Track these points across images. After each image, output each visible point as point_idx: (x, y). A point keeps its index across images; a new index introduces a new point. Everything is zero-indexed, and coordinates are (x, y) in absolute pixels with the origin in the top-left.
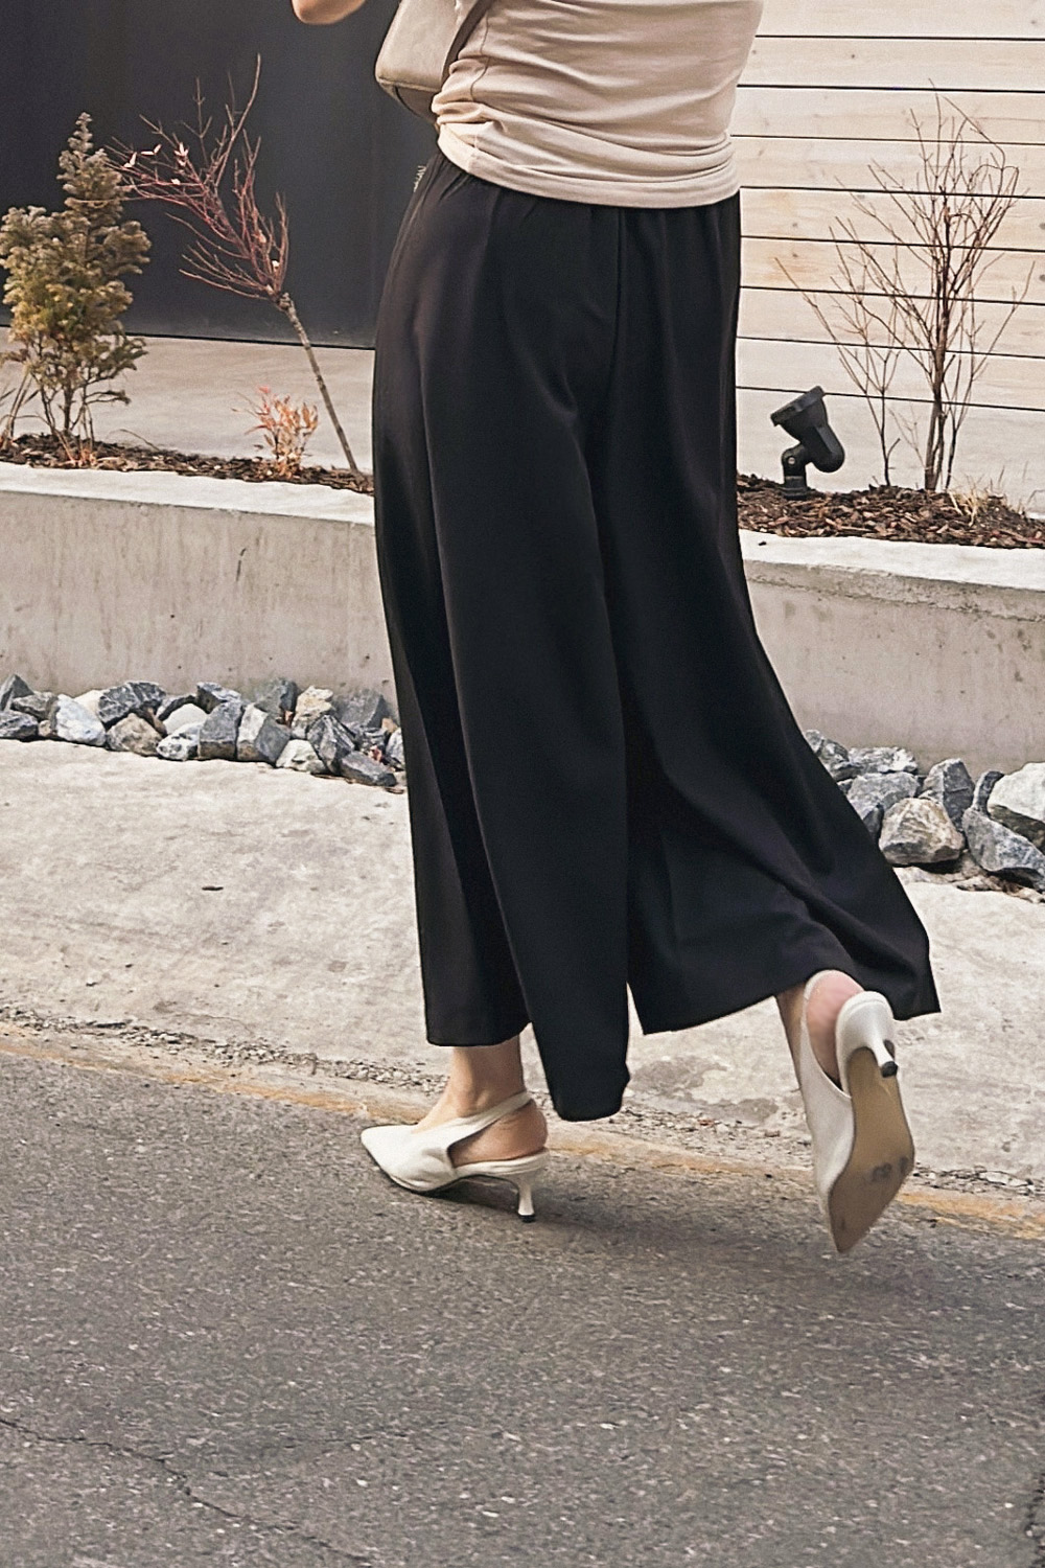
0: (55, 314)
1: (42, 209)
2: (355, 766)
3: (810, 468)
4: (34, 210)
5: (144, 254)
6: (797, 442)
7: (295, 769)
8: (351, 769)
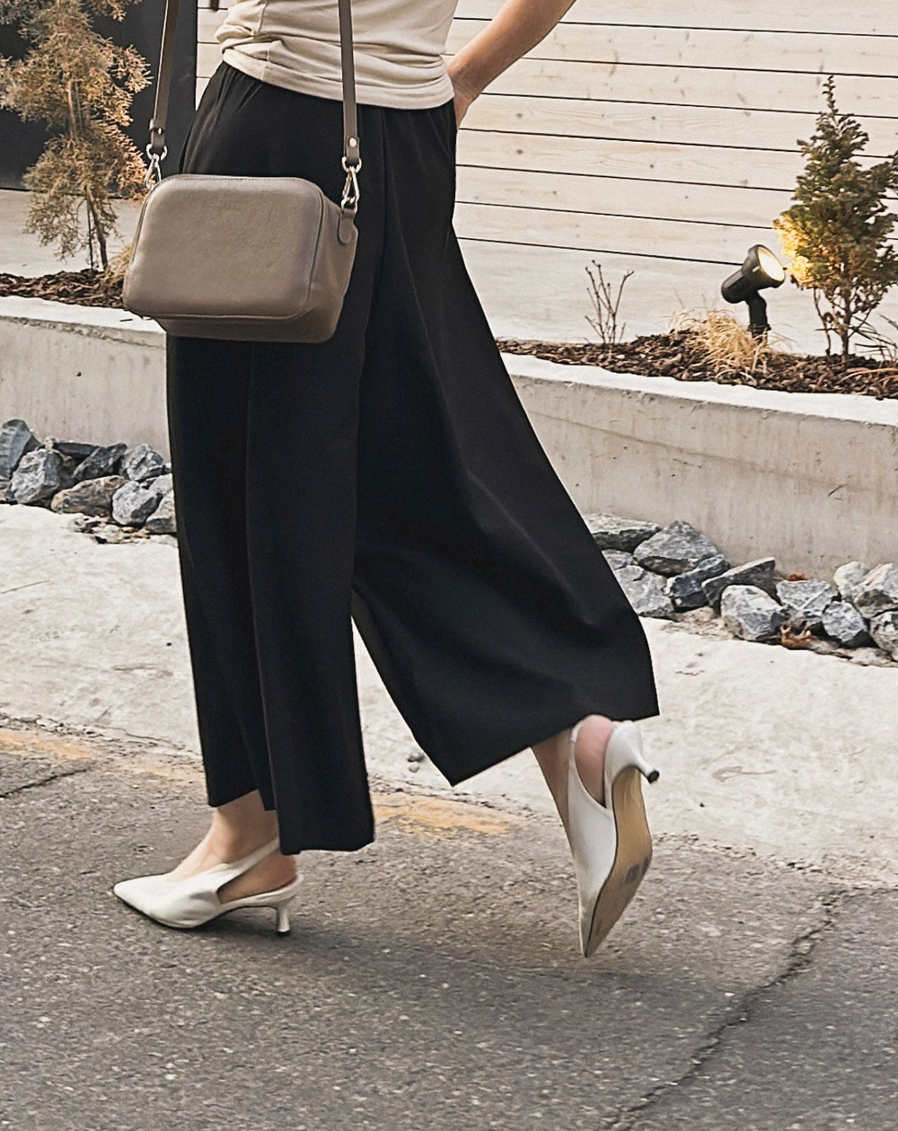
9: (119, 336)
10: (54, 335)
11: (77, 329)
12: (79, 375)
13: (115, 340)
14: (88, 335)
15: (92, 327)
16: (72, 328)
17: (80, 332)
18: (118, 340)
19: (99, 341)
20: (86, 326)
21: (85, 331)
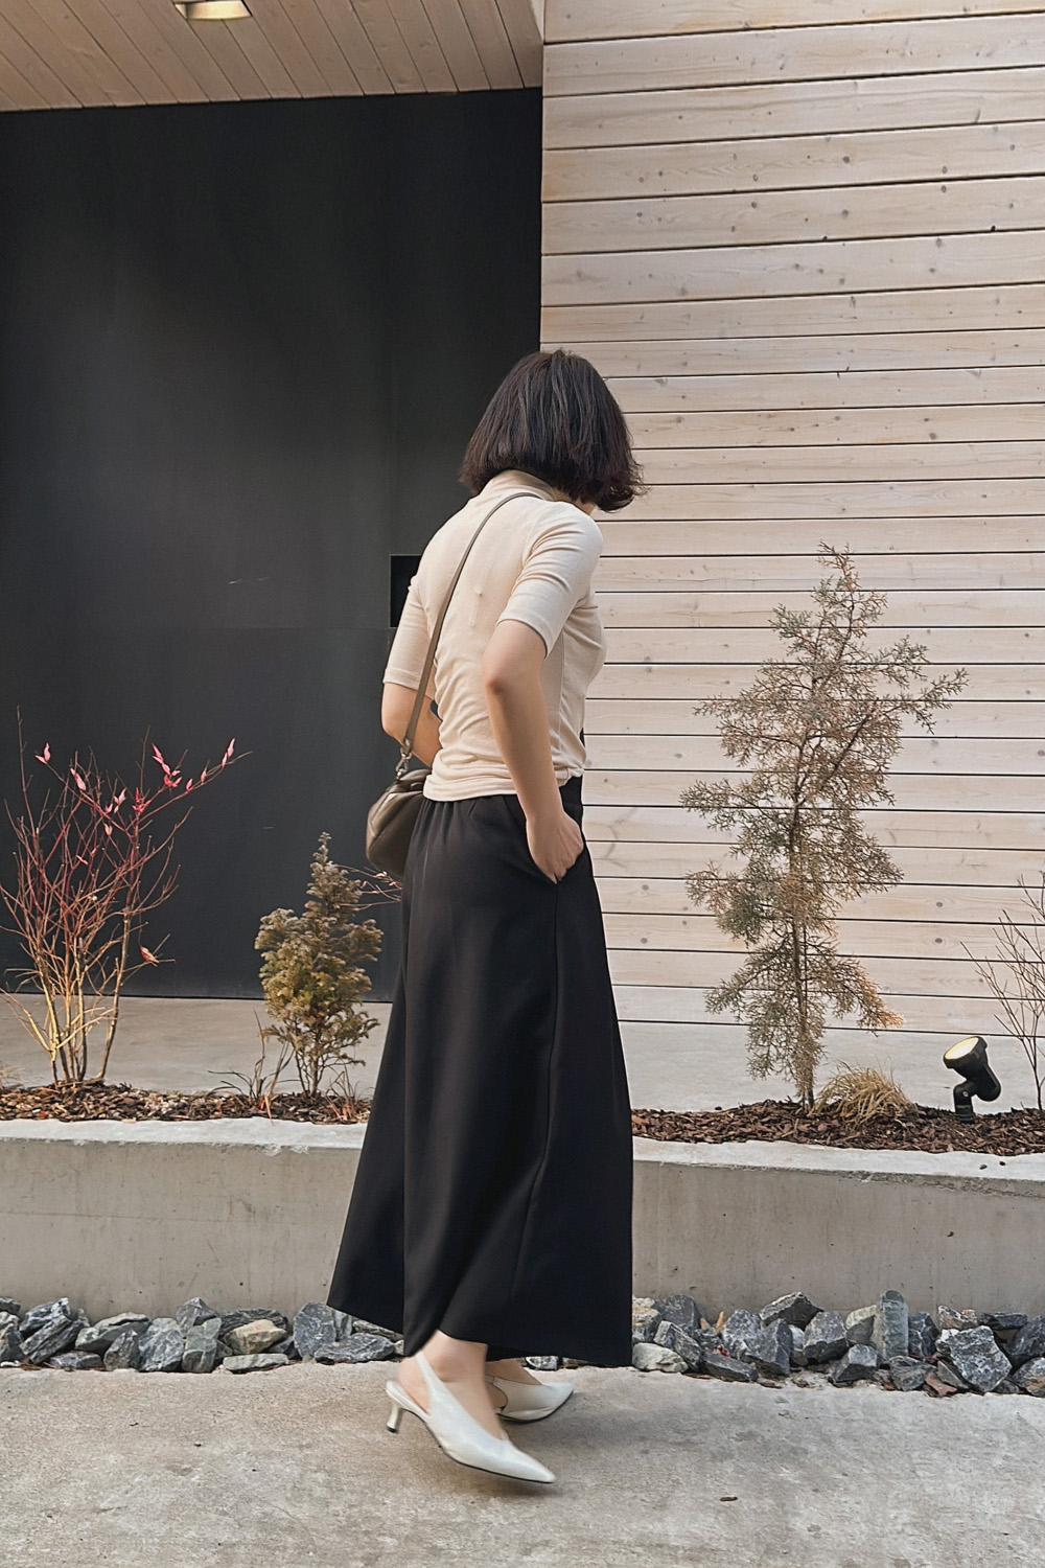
0: (315, 996)
1: (290, 911)
2: (720, 1365)
3: (975, 1098)
4: (284, 912)
5: (379, 946)
6: (964, 1079)
7: (663, 1371)
8: (716, 1368)
9: (1011, 1188)
10: (910, 1191)
11: (947, 1182)
12: (952, 1234)
13: (1003, 1193)
14: (963, 1188)
15: (969, 1179)
16: (938, 1180)
17: (951, 1186)
18: (1009, 1193)
19: (979, 1196)
20: (958, 1179)
21: (959, 1184)
